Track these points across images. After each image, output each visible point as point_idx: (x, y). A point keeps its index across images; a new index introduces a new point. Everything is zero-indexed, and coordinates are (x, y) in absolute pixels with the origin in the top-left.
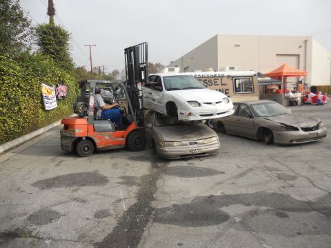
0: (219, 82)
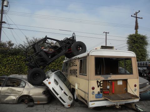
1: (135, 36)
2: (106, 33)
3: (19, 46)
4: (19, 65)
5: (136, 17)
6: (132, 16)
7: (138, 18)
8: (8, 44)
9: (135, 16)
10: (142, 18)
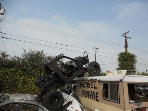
0: (93, 84)
1: (126, 55)
2: (96, 48)
3: (14, 58)
4: (12, 79)
5: (126, 37)
6: (122, 35)
7: (127, 38)
8: (2, 55)
9: (125, 35)
10: (130, 38)
